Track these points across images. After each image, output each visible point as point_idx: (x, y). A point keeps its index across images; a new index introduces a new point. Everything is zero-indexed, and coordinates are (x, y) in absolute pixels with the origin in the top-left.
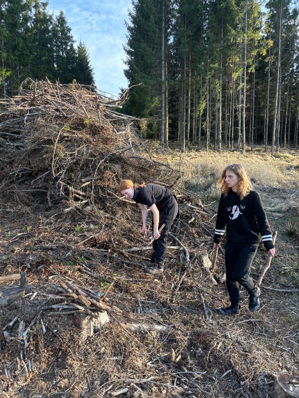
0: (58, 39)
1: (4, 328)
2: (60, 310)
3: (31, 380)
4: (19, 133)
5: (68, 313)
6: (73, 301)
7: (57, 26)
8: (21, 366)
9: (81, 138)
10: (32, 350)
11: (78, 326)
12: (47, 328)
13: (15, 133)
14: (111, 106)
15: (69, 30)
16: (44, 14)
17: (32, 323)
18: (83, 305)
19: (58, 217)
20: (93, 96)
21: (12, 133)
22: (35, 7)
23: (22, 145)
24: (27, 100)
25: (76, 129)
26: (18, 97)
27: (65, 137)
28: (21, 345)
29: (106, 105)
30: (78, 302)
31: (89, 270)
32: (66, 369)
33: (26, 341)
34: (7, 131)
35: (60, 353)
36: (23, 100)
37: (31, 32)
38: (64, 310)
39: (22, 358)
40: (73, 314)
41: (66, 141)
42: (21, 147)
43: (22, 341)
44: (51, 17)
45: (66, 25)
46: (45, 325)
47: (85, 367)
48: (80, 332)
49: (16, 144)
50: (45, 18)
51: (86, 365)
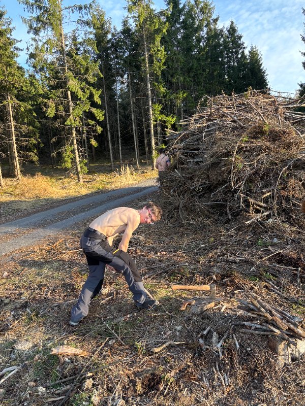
0: (229, 50)
1: (199, 336)
2: (253, 328)
3: (228, 394)
4: (198, 149)
5: (262, 333)
6: (267, 321)
7: (228, 37)
8: (217, 377)
9: (261, 147)
10: (228, 364)
11: (274, 350)
12: (240, 344)
13: (195, 150)
14: (292, 106)
15: (240, 38)
16: (215, 29)
17: (225, 337)
18: (278, 328)
19: (239, 229)
20: (270, 100)
21: (192, 150)
22: (207, 26)
23: (201, 160)
24: (204, 117)
25: (255, 138)
26: (196, 116)
27: (243, 148)
28: (216, 356)
29: (286, 106)
30: (272, 324)
31: (277, 288)
32: (263, 392)
33: (221, 354)
34: (187, 148)
35: (256, 375)
36: (201, 117)
37: (203, 51)
38: (256, 329)
39: (218, 369)
40: (267, 336)
41: (245, 151)
42: (200, 162)
43: (216, 352)
44: (221, 31)
45: (236, 34)
46: (238, 341)
47: (285, 396)
48: (276, 357)
49: (196, 160)
50: (216, 33)
51: (285, 394)
